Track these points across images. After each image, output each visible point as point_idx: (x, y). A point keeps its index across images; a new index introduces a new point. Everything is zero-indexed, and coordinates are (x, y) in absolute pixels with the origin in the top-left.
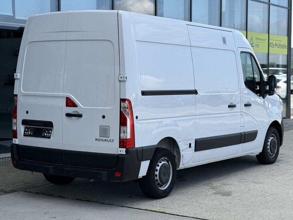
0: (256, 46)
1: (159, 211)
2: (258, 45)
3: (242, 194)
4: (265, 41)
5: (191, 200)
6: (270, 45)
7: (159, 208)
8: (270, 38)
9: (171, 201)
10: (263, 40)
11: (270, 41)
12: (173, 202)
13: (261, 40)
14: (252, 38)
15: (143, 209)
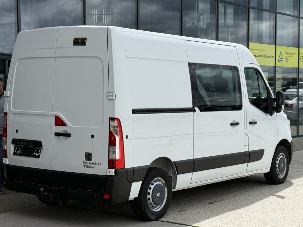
0: (285, 60)
1: (180, 223)
2: (287, 59)
3: (263, 207)
4: (295, 55)
5: (212, 213)
6: (300, 59)
7: (181, 221)
8: (300, 53)
9: (192, 214)
10: (293, 55)
11: (300, 55)
12: (195, 215)
13: (291, 54)
14: (281, 53)
15: (165, 221)
